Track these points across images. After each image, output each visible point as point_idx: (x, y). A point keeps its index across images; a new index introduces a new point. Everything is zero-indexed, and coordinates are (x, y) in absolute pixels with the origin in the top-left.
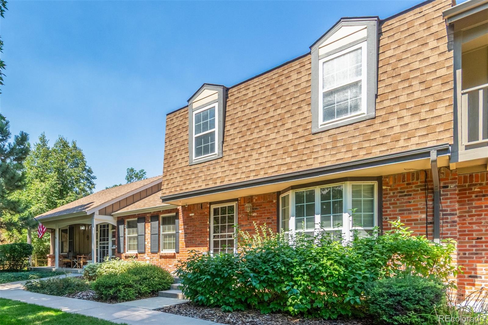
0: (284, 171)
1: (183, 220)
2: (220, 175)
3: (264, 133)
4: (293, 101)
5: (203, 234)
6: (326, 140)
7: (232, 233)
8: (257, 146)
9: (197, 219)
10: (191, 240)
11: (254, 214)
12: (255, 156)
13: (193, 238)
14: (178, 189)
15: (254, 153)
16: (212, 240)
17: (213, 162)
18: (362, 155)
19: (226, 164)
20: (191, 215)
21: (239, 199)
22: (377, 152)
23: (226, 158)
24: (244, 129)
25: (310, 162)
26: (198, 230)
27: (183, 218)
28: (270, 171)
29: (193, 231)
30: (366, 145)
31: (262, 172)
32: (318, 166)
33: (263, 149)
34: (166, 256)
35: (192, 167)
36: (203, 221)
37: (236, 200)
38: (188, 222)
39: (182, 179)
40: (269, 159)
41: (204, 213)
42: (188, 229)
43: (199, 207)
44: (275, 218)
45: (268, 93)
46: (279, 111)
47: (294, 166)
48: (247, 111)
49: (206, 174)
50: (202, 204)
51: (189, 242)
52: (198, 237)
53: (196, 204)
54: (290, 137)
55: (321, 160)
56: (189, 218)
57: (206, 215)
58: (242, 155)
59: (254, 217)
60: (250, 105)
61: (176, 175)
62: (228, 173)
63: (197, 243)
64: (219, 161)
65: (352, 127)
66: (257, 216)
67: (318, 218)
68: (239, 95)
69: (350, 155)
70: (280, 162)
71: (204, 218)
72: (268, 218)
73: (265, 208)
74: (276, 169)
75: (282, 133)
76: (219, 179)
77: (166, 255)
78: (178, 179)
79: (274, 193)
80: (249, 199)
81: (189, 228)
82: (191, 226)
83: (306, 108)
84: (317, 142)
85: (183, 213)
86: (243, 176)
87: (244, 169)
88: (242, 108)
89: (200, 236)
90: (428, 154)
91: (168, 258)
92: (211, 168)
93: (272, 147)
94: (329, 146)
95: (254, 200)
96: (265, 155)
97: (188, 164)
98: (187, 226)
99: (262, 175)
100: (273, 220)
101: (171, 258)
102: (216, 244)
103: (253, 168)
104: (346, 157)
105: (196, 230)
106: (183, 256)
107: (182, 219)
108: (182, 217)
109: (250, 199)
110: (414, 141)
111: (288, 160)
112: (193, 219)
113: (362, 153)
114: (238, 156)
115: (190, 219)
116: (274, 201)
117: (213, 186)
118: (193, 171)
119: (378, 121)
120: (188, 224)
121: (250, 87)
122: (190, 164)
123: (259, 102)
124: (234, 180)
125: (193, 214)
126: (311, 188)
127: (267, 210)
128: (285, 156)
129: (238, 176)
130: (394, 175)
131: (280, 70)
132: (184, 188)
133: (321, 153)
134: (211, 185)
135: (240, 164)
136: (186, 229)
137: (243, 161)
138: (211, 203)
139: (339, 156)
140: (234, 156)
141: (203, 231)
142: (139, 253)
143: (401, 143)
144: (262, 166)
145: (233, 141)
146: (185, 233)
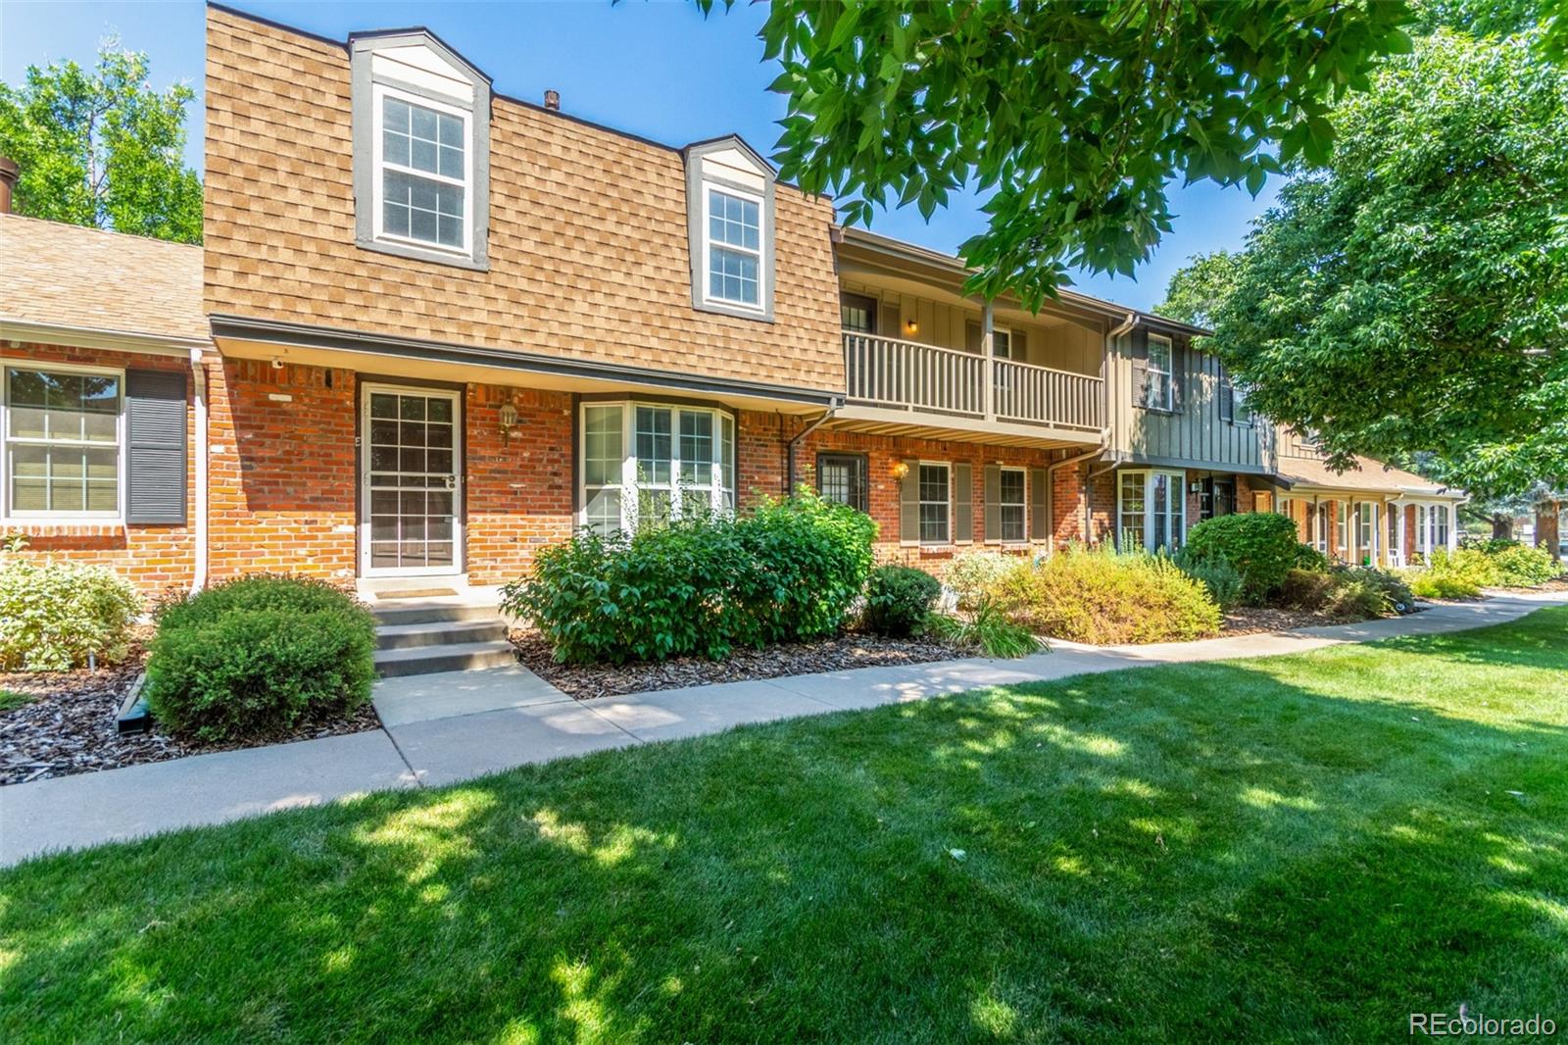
0: (644, 362)
1: (233, 410)
2: (483, 317)
5: (334, 468)
6: (715, 330)
7: (447, 475)
9: (306, 415)
10: (276, 483)
11: (517, 434)
12: (581, 306)
13: (287, 476)
14: (304, 308)
15: (577, 297)
16: (368, 489)
17: (459, 274)
19: (502, 296)
20: (273, 397)
21: (469, 386)
23: (502, 280)
25: (692, 359)
26: (312, 454)
27: (232, 402)
28: (619, 352)
29: (287, 453)
31: (601, 350)
32: (705, 372)
33: (599, 298)
35: (370, 257)
36: (332, 427)
37: (462, 388)
38: (262, 420)
39: (321, 280)
40: (614, 325)
41: (341, 402)
42: (262, 444)
43: (318, 379)
44: (567, 450)
45: (599, 175)
47: (666, 359)
48: (551, 187)
49: (430, 297)
50: (328, 372)
51: (266, 488)
52: (314, 477)
53: (301, 366)
55: (709, 362)
56: (267, 409)
57: (346, 410)
58: (546, 288)
59: (516, 440)
61: (286, 256)
62: (507, 320)
63: (307, 496)
64: (477, 277)
65: (747, 325)
66: (523, 440)
67: (676, 465)
69: (748, 369)
70: (637, 340)
71: (342, 417)
72: (551, 449)
73: (543, 423)
74: (631, 352)
76: (480, 327)
78: (303, 274)
79: (566, 394)
80: (502, 393)
81: (268, 441)
82: (277, 436)
83: (678, 253)
84: (700, 328)
85: (231, 386)
86: (554, 343)
87: (555, 328)
89: (320, 474)
90: (827, 400)
91: (67, 547)
92: (451, 287)
93: (620, 302)
94: (720, 344)
95: (516, 400)
96: (603, 311)
97: (347, 237)
98: (256, 435)
99: (599, 357)
101: (88, 547)
102: (381, 501)
103: (576, 331)
104: (744, 371)
105: (301, 453)
106: (230, 539)
107: (226, 405)
108: (225, 399)
109: (506, 392)
110: (813, 377)
111: (654, 342)
112: (285, 413)
113: (763, 372)
114: (534, 288)
115: (273, 413)
116: (566, 413)
118: (374, 270)
119: (777, 330)
120: (261, 427)
122: (360, 244)
123: (579, 181)
124: (527, 346)
125: (288, 398)
126: (665, 406)
127: (549, 429)
128: (647, 332)
129: (540, 339)
130: (751, 412)
132: (335, 312)
133: (708, 351)
134: (453, 337)
135: (543, 311)
136: (250, 442)
137: (551, 304)
138: (360, 378)
139: (735, 366)
140: (524, 284)
141: (334, 458)
143: (801, 375)
144: (600, 334)
145: (516, 241)
146: (243, 459)
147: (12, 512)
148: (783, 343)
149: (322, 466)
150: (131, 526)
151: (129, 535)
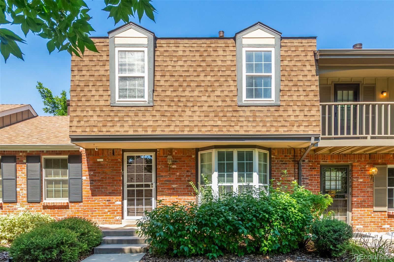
0: (215, 132)
1: (88, 165)
2: (151, 123)
3: (196, 93)
4: (221, 73)
5: (115, 182)
6: (248, 114)
7: (150, 183)
8: (190, 104)
9: (107, 165)
10: (99, 188)
11: (174, 166)
12: (188, 113)
13: (102, 186)
14: (95, 129)
15: (187, 110)
16: (126, 189)
17: (143, 109)
18: (273, 131)
19: (158, 114)
20: (98, 160)
21: (158, 150)
22: (282, 131)
23: (158, 108)
24: (176, 84)
25: (237, 128)
26: (109, 178)
27: (87, 163)
28: (204, 129)
29: (102, 178)
30: (275, 124)
31: (196, 129)
32: (243, 133)
33: (196, 108)
34: (54, 206)
35: (115, 109)
36: (115, 168)
37: (155, 150)
38: (96, 168)
39: (101, 119)
40: (202, 118)
41: (117, 160)
42: (95, 176)
43: (110, 152)
44: (194, 171)
45: (198, 58)
46: (209, 78)
47: (224, 129)
48: (178, 68)
49: (133, 119)
50: (113, 150)
51: (97, 190)
52: (110, 186)
53: (106, 149)
54: (220, 103)
55: (245, 128)
56: (97, 164)
57: (119, 162)
58: (175, 108)
59: (174, 169)
60: (180, 63)
61: (91, 113)
62: (160, 123)
63: (108, 192)
64: (150, 109)
65: (265, 109)
66: (176, 169)
67: (235, 174)
68: (167, 49)
69: (265, 129)
70: (212, 123)
71: (117, 165)
72: (188, 171)
73: (184, 161)
74: (209, 128)
75: (212, 98)
76: (150, 127)
77: (55, 204)
78: (95, 118)
79: (193, 149)
80: (169, 151)
81: (97, 175)
82: (99, 173)
83: (232, 83)
84: (241, 113)
85: (87, 158)
86: (177, 129)
87: (178, 123)
88: (173, 63)
89: (111, 184)
90: (310, 139)
91: (56, 208)
92: (140, 114)
93: (205, 108)
94: (251, 119)
95: (174, 154)
96: (198, 113)
97: (108, 103)
98: (94, 173)
99: (195, 132)
100: (192, 174)
101: (61, 208)
102: (131, 193)
103: (186, 123)
104: (263, 131)
105: (106, 178)
106: (88, 206)
107: (86, 164)
108: (86, 162)
110: (302, 128)
111: (219, 123)
112: (101, 165)
113: (273, 129)
114: (170, 109)
115: (98, 165)
116: (193, 156)
117: (143, 133)
118: (116, 113)
119: (281, 109)
120: (95, 170)
121: (180, 45)
122: (112, 105)
123: (189, 63)
124: (167, 132)
125: (102, 160)
126: (230, 150)
127: (186, 164)
128: (216, 119)
129: (172, 128)
130: (278, 149)
131: (208, 42)
132: (104, 129)
133: (245, 123)
134: (141, 132)
135: (173, 117)
136: (92, 175)
137: (176, 114)
138: (124, 151)
139: (258, 128)
140: (166, 108)
141: (115, 179)
142: (4, 203)
143: (295, 128)
144: (196, 123)
145: (164, 92)
146: (90, 181)
147: (47, 199)
148: (285, 114)
149: (112, 182)
150: (70, 202)
151: (70, 205)
